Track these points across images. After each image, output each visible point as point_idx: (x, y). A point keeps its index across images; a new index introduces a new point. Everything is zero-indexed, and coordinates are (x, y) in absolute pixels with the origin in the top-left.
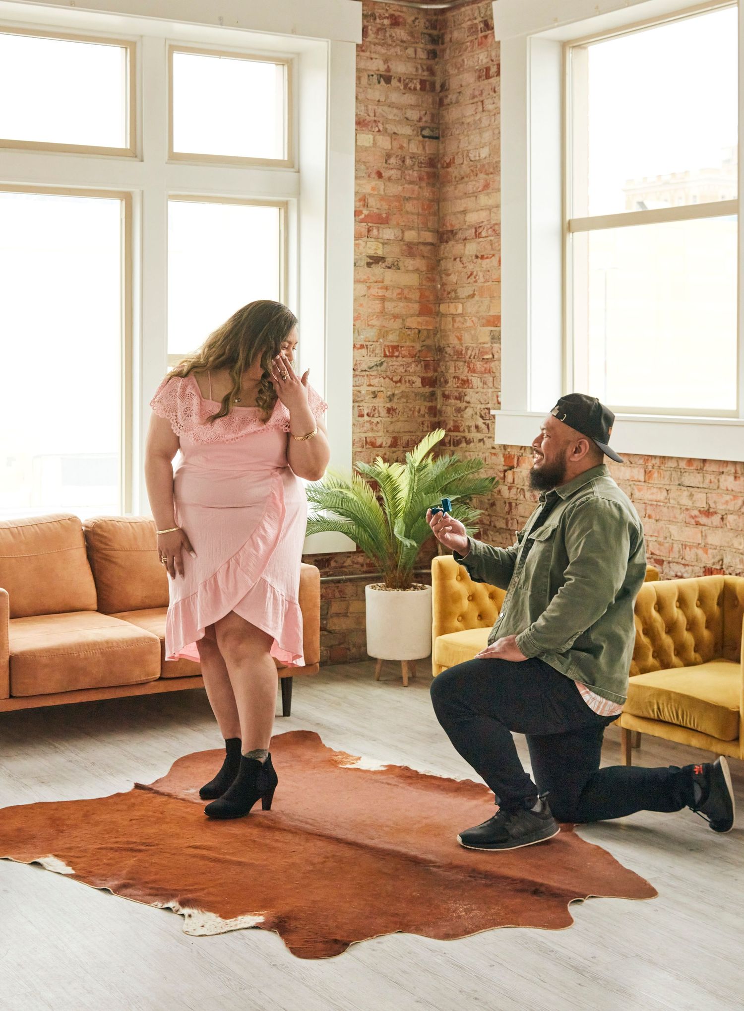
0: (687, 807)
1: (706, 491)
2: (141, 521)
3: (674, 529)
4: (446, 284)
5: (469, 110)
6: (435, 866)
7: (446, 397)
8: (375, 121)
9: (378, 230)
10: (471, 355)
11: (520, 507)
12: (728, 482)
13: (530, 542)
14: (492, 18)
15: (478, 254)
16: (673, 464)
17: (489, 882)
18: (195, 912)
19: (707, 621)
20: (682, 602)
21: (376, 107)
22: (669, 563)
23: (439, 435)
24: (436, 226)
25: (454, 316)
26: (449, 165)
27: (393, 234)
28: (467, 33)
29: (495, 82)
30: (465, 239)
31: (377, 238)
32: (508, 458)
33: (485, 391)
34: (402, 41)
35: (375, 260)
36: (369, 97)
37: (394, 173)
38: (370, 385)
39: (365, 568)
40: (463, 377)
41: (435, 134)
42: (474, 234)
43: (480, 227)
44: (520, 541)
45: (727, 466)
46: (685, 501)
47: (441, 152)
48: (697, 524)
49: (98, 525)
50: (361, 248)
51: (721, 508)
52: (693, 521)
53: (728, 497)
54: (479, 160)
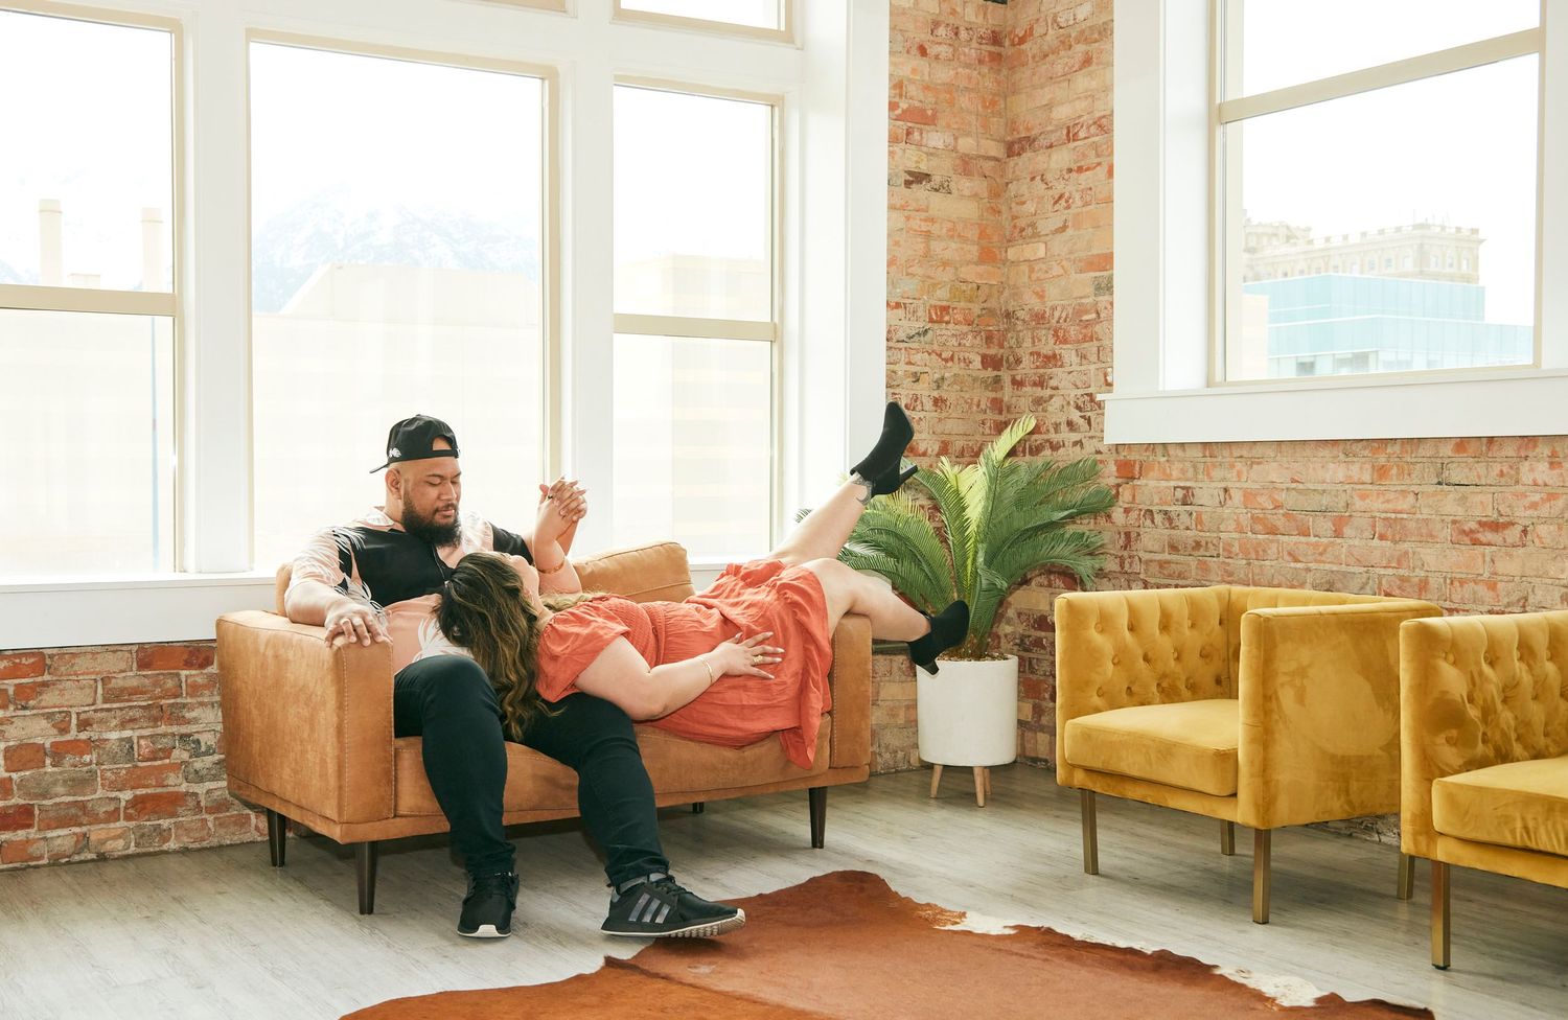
1: (1493, 489)
3: (1429, 554)
4: (1017, 217)
7: (1017, 383)
9: (921, 134)
10: (1060, 318)
11: (1147, 538)
12: (1538, 471)
15: (1072, 165)
16: (1426, 449)
23: (1026, 425)
24: (1003, 132)
25: (1030, 263)
26: (1022, 41)
27: (942, 141)
30: (1050, 146)
31: (919, 145)
32: (1124, 465)
33: (1082, 368)
35: (917, 178)
37: (944, 51)
38: (909, 363)
40: (1046, 351)
42: (1065, 137)
45: (1535, 446)
46: (1451, 507)
47: (1010, 22)
48: (1476, 542)
50: (898, 158)
51: (1523, 514)
52: (1467, 540)
53: (1536, 498)
54: (1075, 25)
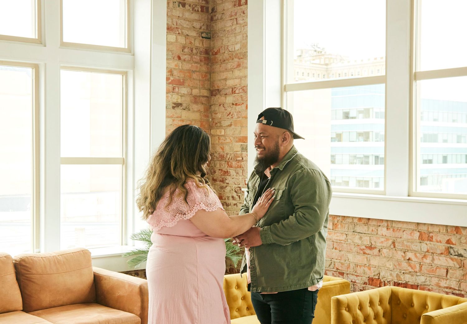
1: (370, 235)
2: (48, 256)
3: (350, 256)
4: (214, 119)
5: (229, 23)
7: (214, 180)
8: (177, 28)
9: (179, 89)
10: (229, 158)
12: (383, 231)
15: (234, 103)
16: (350, 220)
19: (384, 314)
20: (371, 303)
21: (177, 20)
22: (347, 274)
24: (209, 87)
25: (219, 137)
26: (216, 54)
27: (186, 91)
29: (244, 8)
30: (226, 94)
31: (178, 93)
33: (237, 177)
35: (177, 105)
36: (174, 14)
37: (187, 57)
40: (224, 170)
41: (209, 36)
42: (231, 92)
43: (235, 88)
45: (382, 222)
46: (357, 240)
47: (212, 46)
48: (364, 253)
49: (22, 260)
50: (169, 98)
51: (379, 245)
52: (362, 252)
53: (383, 240)
54: (235, 51)
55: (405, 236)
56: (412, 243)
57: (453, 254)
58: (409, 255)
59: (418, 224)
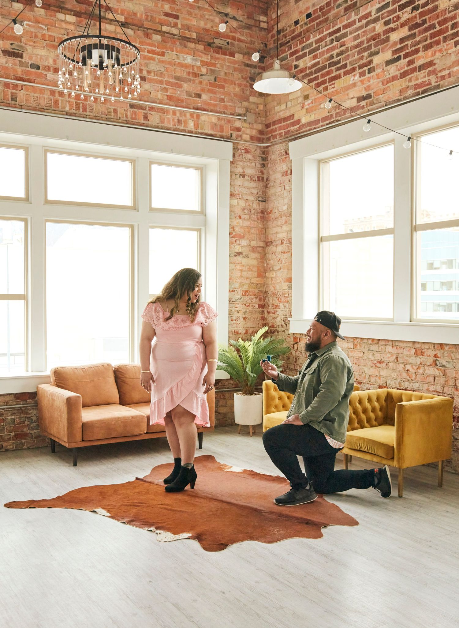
0: (371, 487)
1: (380, 353)
3: (366, 369)
4: (269, 264)
5: (279, 189)
6: (264, 512)
7: (269, 312)
8: (238, 194)
9: (240, 241)
10: (279, 295)
11: (300, 360)
12: (389, 349)
13: (304, 375)
14: (288, 150)
15: (282, 251)
16: (365, 341)
17: (287, 519)
18: (162, 532)
19: (380, 408)
21: (239, 188)
22: (364, 383)
23: (266, 329)
24: (264, 239)
25: (272, 278)
26: (270, 213)
27: (246, 243)
28: (277, 156)
29: (290, 177)
30: (277, 245)
31: (239, 245)
32: (295, 339)
33: (285, 310)
34: (250, 160)
35: (239, 254)
36: (235, 183)
37: (246, 217)
38: (236, 308)
39: (234, 386)
40: (276, 304)
41: (264, 200)
42: (280, 243)
43: (283, 239)
44: (300, 374)
45: (389, 342)
46: (371, 357)
47: (267, 207)
48: (376, 367)
49: (119, 368)
50: (232, 248)
51: (386, 360)
52: (374, 366)
53: (389, 355)
54: (283, 211)
55: (405, 352)
56: (410, 357)
57: (439, 365)
58: (408, 367)
59: (414, 342)
